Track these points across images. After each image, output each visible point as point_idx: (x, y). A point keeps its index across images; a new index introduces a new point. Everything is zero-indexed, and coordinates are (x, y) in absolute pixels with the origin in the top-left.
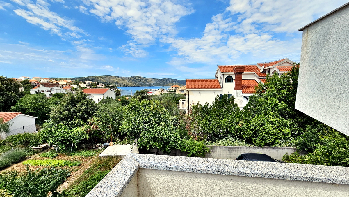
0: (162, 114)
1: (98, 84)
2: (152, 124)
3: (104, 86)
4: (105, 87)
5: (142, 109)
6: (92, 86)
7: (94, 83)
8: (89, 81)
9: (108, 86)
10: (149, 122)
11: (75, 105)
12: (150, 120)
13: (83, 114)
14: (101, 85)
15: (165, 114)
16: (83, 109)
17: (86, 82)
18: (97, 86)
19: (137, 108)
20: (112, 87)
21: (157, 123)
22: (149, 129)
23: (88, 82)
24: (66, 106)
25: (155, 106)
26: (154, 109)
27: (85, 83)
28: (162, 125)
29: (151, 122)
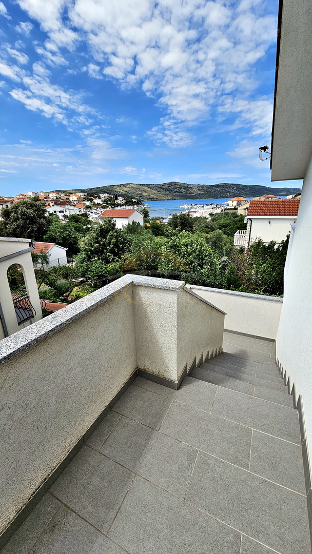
0: (206, 256)
1: (117, 199)
2: (194, 267)
3: (124, 202)
4: (126, 203)
5: (183, 249)
6: (109, 202)
7: (111, 197)
8: (105, 195)
9: (130, 201)
10: (191, 264)
11: (105, 237)
12: (192, 262)
13: (113, 248)
14: (120, 200)
15: (210, 255)
16: (113, 242)
17: (100, 195)
18: (116, 201)
19: (178, 247)
20: (135, 202)
21: (199, 265)
22: (190, 272)
23: (103, 196)
24: (97, 238)
25: (199, 246)
26: (197, 249)
27: (100, 198)
28: (205, 269)
29: (193, 264)
